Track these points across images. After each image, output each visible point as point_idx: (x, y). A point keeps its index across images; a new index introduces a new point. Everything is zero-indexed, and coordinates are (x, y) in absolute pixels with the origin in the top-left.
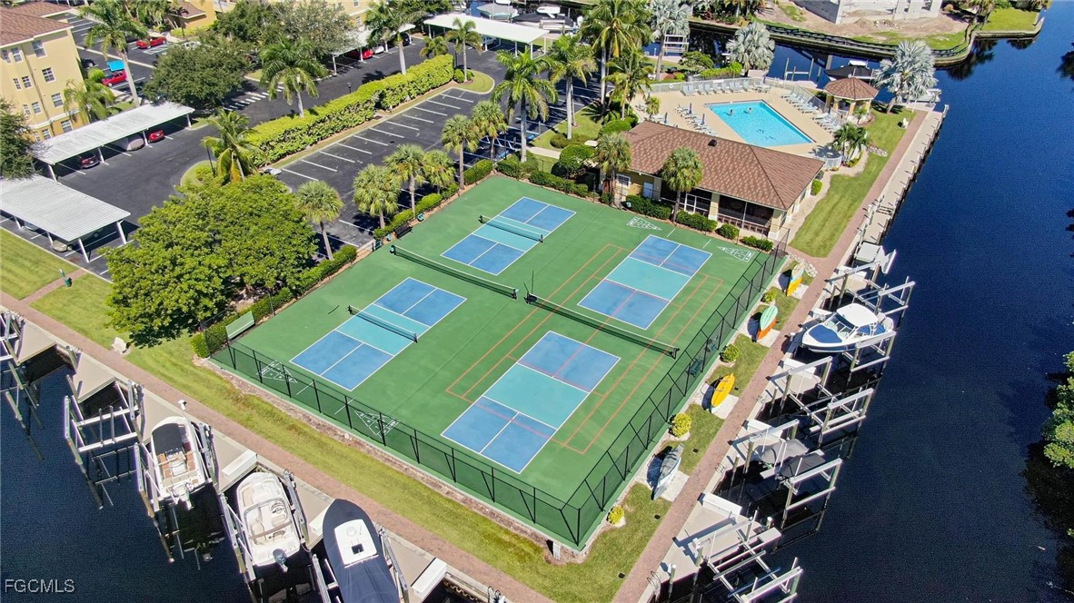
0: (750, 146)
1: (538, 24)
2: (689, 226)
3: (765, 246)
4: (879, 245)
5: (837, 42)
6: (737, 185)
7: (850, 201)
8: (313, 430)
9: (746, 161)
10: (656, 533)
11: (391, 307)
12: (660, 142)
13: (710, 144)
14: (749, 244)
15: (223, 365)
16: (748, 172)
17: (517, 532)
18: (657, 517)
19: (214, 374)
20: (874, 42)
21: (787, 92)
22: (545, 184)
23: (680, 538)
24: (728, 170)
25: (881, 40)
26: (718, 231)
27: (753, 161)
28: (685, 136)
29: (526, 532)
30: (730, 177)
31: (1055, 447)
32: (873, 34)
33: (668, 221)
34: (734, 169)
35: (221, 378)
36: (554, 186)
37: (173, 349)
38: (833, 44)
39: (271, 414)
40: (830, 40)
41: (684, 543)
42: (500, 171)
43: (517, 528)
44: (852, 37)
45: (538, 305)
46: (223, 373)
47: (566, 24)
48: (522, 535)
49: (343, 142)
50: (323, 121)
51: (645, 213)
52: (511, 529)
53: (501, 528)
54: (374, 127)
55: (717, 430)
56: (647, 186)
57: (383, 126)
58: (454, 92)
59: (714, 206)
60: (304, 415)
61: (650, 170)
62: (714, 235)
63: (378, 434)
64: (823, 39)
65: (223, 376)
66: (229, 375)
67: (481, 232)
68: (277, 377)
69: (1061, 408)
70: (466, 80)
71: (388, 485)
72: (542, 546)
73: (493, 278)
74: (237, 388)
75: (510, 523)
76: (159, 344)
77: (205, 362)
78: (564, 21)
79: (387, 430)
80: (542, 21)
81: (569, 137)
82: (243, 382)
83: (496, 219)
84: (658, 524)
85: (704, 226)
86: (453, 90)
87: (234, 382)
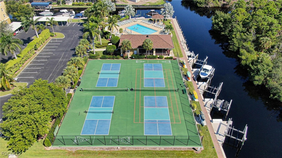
0: (157, 35)
1: (62, 15)
2: (151, 59)
3: (171, 58)
4: (189, 51)
5: (139, 6)
6: (159, 45)
7: (176, 43)
8: (107, 151)
9: (158, 39)
10: (210, 134)
11: (96, 106)
12: (134, 39)
13: (147, 37)
14: (167, 59)
15: (60, 146)
16: (160, 41)
17: (184, 150)
18: (207, 130)
19: (58, 150)
20: (147, 5)
21: (141, 21)
22: (106, 58)
23: (216, 132)
24: (155, 42)
25: (148, 4)
26: (158, 58)
27: (159, 39)
28: (139, 36)
29: (186, 149)
30: (156, 44)
31: (256, 82)
32: (145, 3)
33: (145, 59)
34: (156, 42)
35: (62, 150)
36: (109, 58)
37: (35, 148)
38: (138, 7)
39: (89, 153)
40: (138, 6)
41: (217, 133)
42: (90, 58)
43: (183, 149)
44: (142, 5)
45: (135, 91)
46: (61, 148)
47: (70, 14)
48: (186, 150)
49: (31, 63)
50: (23, 58)
51: (138, 59)
52: (182, 150)
53: (180, 151)
54: (37, 56)
55: (199, 104)
56: (135, 52)
57: (39, 55)
58: (53, 40)
59: (154, 52)
60: (100, 148)
61: (136, 47)
62: (157, 59)
63: (128, 143)
64: (136, 6)
65: (62, 149)
66: (64, 148)
67: (100, 76)
68: (82, 141)
69: (252, 73)
70: (55, 36)
71: (142, 155)
72: (192, 150)
73: (116, 88)
74: (70, 150)
75: (180, 149)
76: (27, 149)
77: (51, 147)
78: (69, 13)
79: (129, 140)
80: (63, 14)
81: (101, 44)
82: (71, 148)
83: (101, 72)
84: (208, 131)
85: (154, 58)
86: (52, 39)
87: (67, 149)
